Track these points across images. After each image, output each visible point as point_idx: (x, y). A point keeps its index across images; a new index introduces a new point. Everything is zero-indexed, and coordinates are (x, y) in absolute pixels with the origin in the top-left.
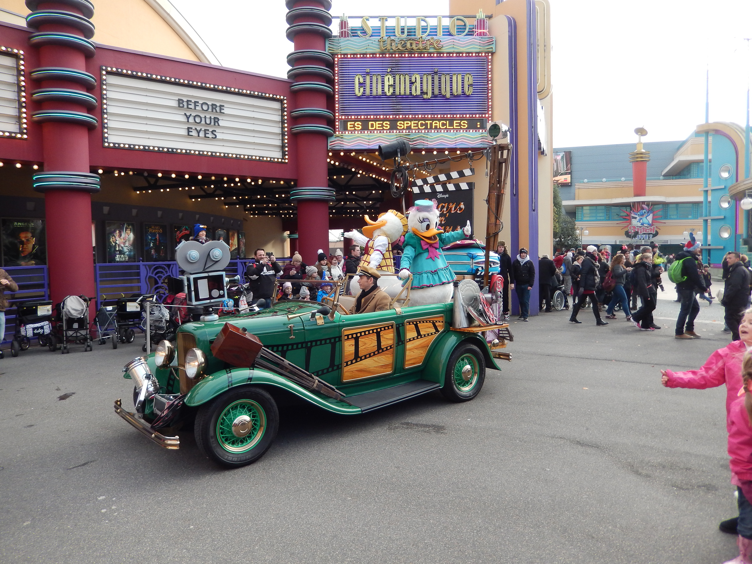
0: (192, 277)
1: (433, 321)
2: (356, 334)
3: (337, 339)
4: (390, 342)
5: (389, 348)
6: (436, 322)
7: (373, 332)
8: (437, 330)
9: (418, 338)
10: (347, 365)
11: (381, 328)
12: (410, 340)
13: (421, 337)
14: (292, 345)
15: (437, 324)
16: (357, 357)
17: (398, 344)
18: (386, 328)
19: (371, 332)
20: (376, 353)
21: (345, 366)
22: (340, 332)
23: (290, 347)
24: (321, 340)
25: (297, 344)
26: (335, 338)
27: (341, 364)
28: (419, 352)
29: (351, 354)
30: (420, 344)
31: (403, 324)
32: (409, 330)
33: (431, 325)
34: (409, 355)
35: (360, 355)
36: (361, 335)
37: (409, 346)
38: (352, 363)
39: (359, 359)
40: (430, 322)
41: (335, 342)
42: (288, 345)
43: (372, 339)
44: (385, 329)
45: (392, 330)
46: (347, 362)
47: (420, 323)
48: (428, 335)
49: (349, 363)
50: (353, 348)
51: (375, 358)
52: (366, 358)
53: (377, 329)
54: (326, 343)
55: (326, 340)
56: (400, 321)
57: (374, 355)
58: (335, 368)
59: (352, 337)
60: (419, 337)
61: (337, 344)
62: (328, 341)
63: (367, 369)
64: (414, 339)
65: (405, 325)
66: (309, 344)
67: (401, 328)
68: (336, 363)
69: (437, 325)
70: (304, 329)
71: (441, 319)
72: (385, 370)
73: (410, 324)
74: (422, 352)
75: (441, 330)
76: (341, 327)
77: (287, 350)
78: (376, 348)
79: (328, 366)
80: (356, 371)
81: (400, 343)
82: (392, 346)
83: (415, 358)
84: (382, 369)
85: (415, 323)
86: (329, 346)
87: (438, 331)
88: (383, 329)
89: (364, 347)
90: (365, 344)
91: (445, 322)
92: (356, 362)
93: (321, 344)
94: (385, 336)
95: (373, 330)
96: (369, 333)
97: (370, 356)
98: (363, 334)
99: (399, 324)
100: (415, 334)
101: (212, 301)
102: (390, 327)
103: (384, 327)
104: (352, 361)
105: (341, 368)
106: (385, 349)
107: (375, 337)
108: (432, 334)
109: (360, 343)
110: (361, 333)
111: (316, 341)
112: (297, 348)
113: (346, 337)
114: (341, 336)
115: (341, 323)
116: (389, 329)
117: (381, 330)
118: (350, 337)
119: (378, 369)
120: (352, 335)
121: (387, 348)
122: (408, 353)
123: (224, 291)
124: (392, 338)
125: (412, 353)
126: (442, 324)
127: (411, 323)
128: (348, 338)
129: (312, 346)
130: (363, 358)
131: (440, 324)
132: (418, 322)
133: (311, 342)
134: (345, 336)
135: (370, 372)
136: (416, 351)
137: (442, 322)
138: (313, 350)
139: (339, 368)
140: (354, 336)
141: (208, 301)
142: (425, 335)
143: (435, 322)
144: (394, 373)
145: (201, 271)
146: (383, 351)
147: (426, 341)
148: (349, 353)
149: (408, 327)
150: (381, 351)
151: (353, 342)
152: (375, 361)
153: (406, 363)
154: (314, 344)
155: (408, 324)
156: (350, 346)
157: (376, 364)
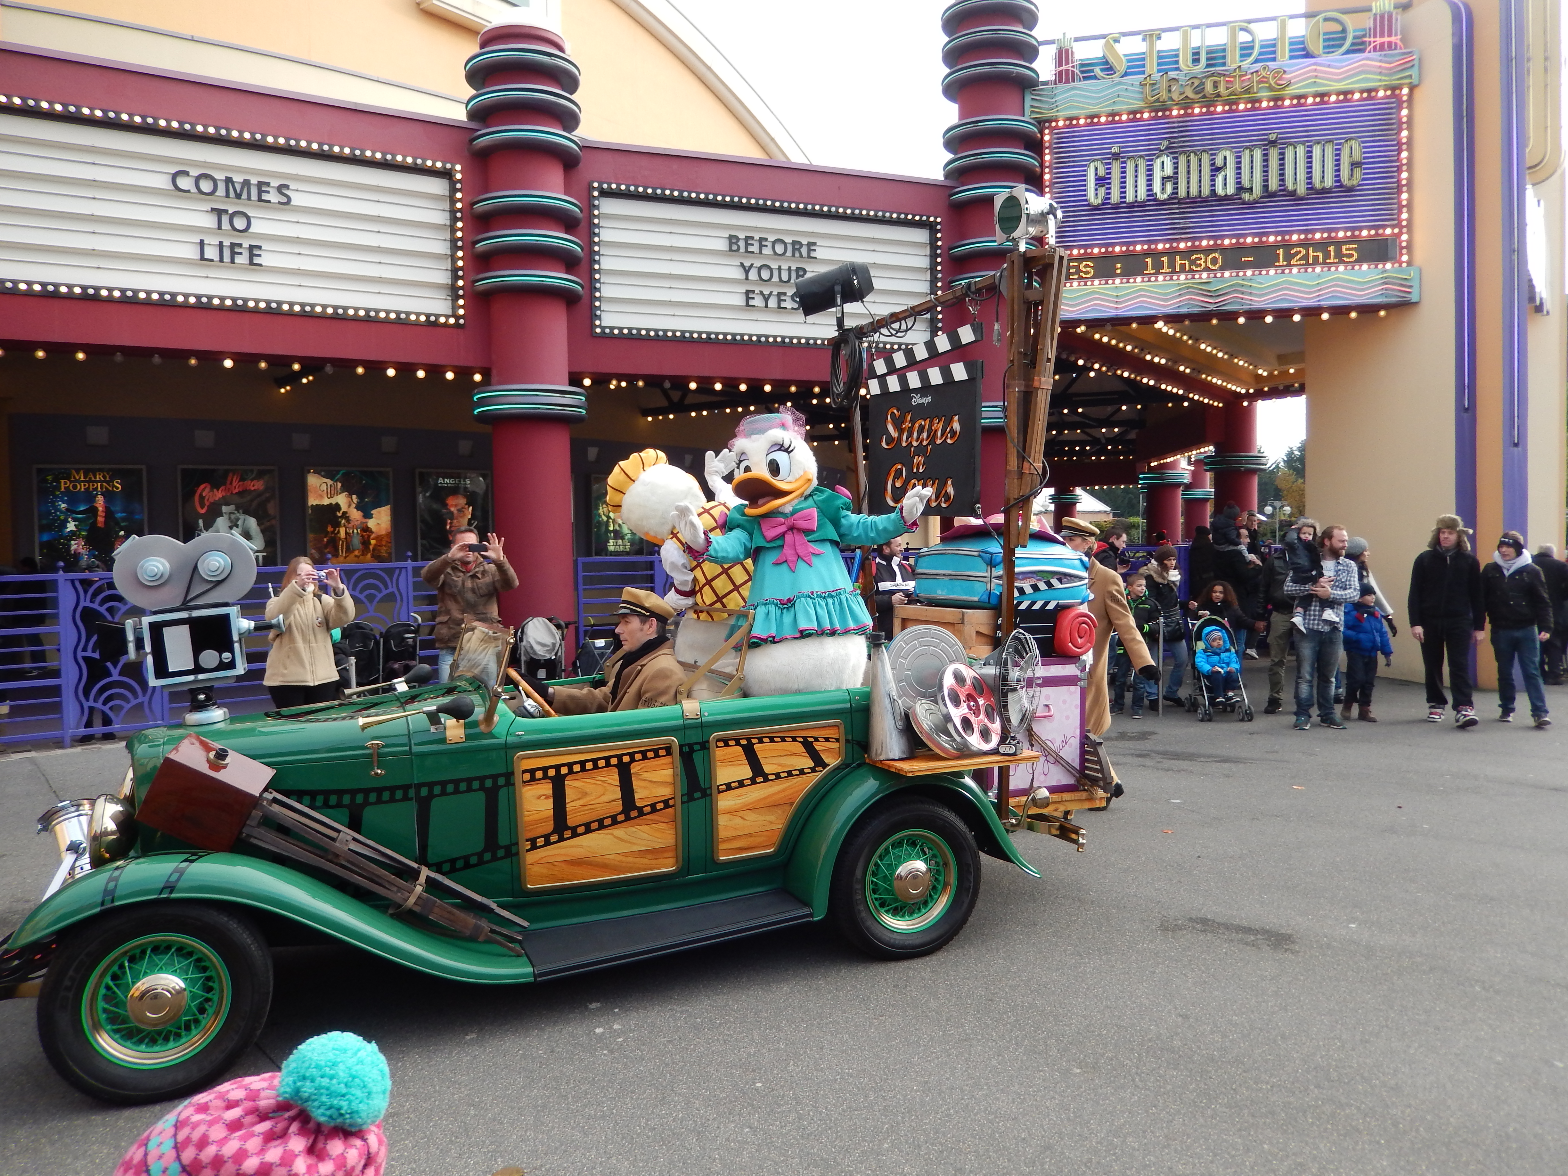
0: (146, 620)
1: (805, 738)
2: (558, 767)
3: (501, 781)
4: (665, 792)
5: (660, 806)
6: (816, 739)
7: (608, 764)
8: (819, 762)
9: (753, 782)
10: (534, 847)
11: (632, 755)
12: (729, 787)
13: (766, 780)
14: (379, 791)
15: (818, 746)
16: (563, 827)
17: (689, 797)
18: (650, 754)
19: (601, 763)
20: (621, 818)
21: (528, 851)
22: (509, 761)
23: (373, 797)
24: (456, 782)
25: (392, 789)
26: (495, 777)
27: (517, 844)
28: (761, 818)
29: (545, 820)
30: (765, 798)
31: (704, 745)
32: (723, 761)
33: (799, 748)
34: (726, 825)
35: (571, 822)
36: (571, 772)
37: (725, 802)
38: (548, 843)
39: (568, 834)
40: (794, 739)
41: (496, 788)
42: (366, 792)
43: (603, 781)
44: (645, 758)
45: (668, 759)
46: (533, 841)
47: (761, 741)
48: (790, 774)
49: (540, 842)
50: (549, 804)
51: (619, 832)
52: (588, 830)
53: (620, 757)
54: (469, 790)
55: (469, 781)
56: (694, 737)
57: (615, 822)
58: (501, 853)
59: (545, 776)
60: (760, 779)
61: (502, 794)
62: (476, 785)
63: (598, 859)
64: (741, 784)
65: (712, 744)
66: (424, 792)
67: (698, 757)
68: (503, 839)
69: (817, 748)
70: (410, 752)
71: (831, 733)
72: (654, 862)
73: (727, 745)
74: (771, 818)
75: (832, 761)
76: (509, 749)
77: (366, 803)
78: (618, 806)
79: (480, 846)
80: (563, 865)
81: (697, 795)
82: (671, 802)
83: (750, 835)
84: (645, 861)
85: (744, 742)
86: (481, 796)
87: (825, 765)
88: (638, 756)
89: (581, 802)
90: (585, 794)
91: (847, 741)
92: (561, 839)
93: (457, 791)
94: (646, 775)
95: (607, 759)
96: (596, 767)
97: (602, 826)
98: (577, 768)
99: (691, 746)
100: (746, 772)
101: (201, 677)
102: (662, 752)
103: (644, 754)
104: (547, 837)
105: (517, 854)
106: (648, 809)
107: (613, 777)
108: (802, 772)
109: (568, 791)
110: (570, 765)
111: (443, 784)
112: (392, 800)
113: (527, 776)
114: (512, 773)
115: (510, 739)
116: (657, 756)
117: (633, 760)
118: (539, 774)
119: (630, 859)
120: (545, 769)
121: (653, 806)
122: (723, 820)
123: (232, 652)
124: (670, 779)
125: (738, 821)
126: (836, 745)
127: (732, 743)
128: (533, 779)
129: (431, 796)
130: (581, 830)
131: (828, 745)
132: (754, 741)
133: (431, 785)
134: (524, 772)
135: (605, 867)
136: (751, 816)
137: (837, 740)
138: (436, 804)
139: (512, 852)
140: (552, 773)
141: (191, 678)
142: (778, 776)
143: (810, 739)
144: (685, 871)
145: (178, 604)
146: (641, 813)
147: (783, 790)
148: (537, 817)
149: (720, 753)
150: (634, 814)
151: (547, 788)
152: (617, 838)
153: (722, 847)
154: (437, 790)
155: (721, 744)
156: (539, 798)
157: (625, 848)
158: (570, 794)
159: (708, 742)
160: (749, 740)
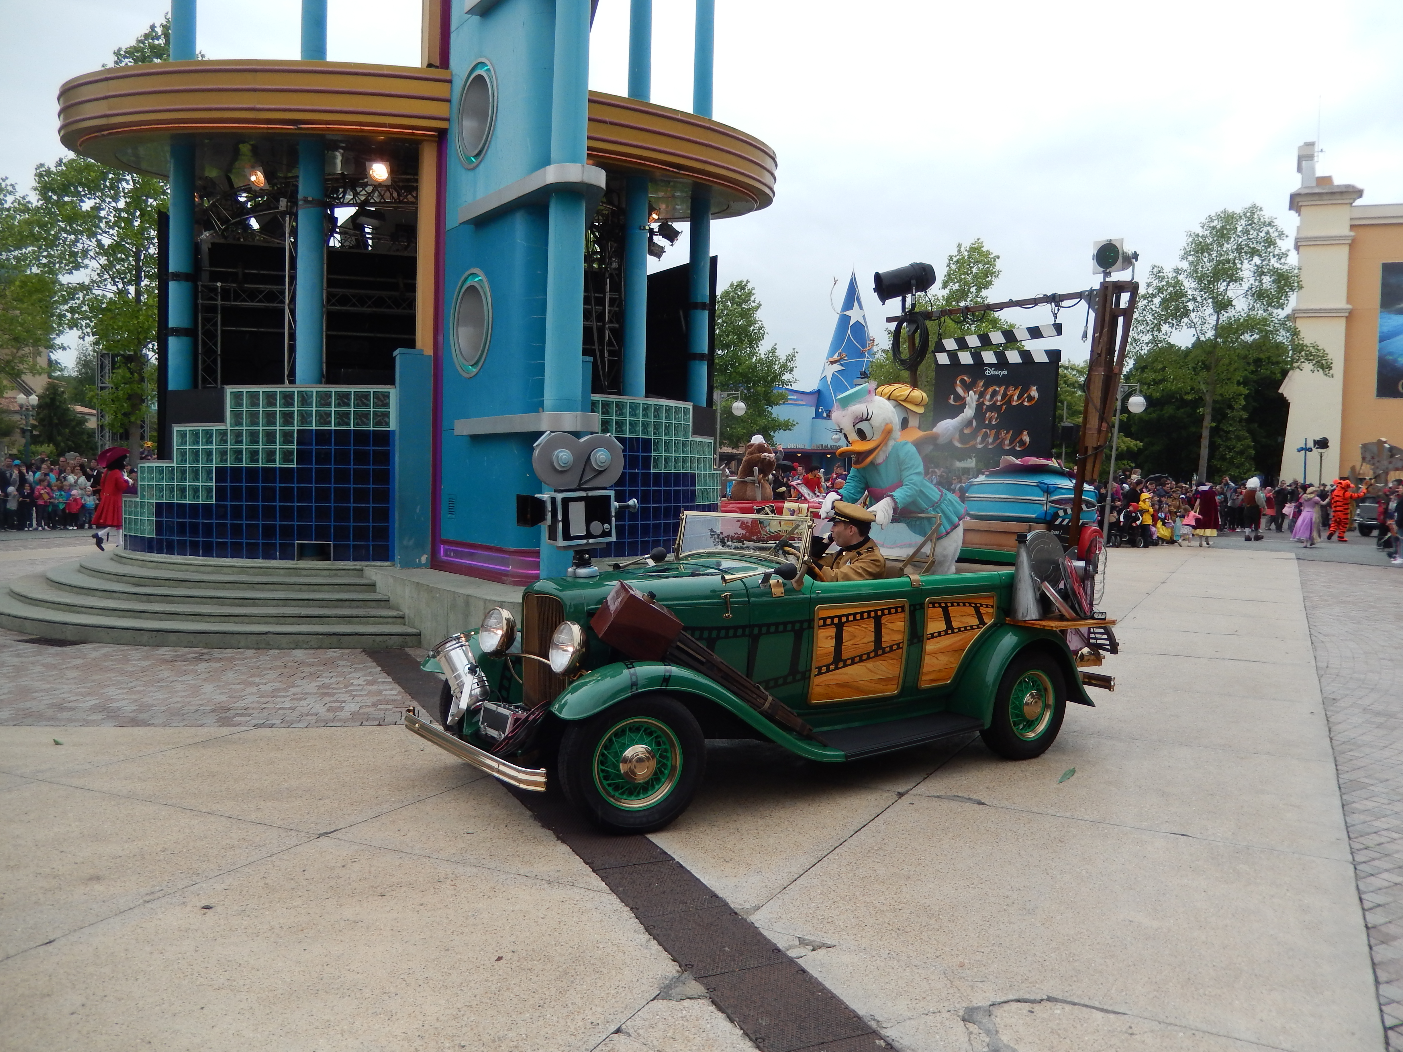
0: (560, 496)
1: (976, 604)
2: (840, 617)
3: (806, 625)
4: (898, 637)
5: (895, 647)
6: (982, 605)
7: (869, 617)
8: (982, 622)
9: (946, 634)
10: (820, 673)
11: (883, 610)
12: (933, 636)
13: (953, 632)
14: (727, 629)
15: (983, 610)
16: (838, 660)
17: (911, 643)
18: (893, 611)
19: (866, 615)
20: (872, 655)
21: (816, 676)
22: (811, 611)
23: (723, 633)
24: (777, 625)
25: (736, 628)
26: (801, 622)
27: (810, 670)
28: (947, 659)
29: (828, 654)
30: (951, 645)
31: (922, 606)
32: (931, 618)
33: (971, 610)
34: (927, 663)
35: (844, 657)
36: (848, 621)
37: (930, 646)
38: (828, 671)
39: (841, 665)
40: (970, 605)
41: (802, 630)
42: (719, 629)
43: (866, 628)
44: (890, 613)
45: (902, 615)
46: (819, 668)
47: (952, 605)
48: (966, 628)
49: (824, 669)
50: (832, 643)
51: (870, 665)
52: (853, 663)
53: (876, 611)
54: (785, 630)
55: (785, 624)
56: (917, 600)
57: (869, 658)
58: (798, 677)
59: (832, 623)
60: (950, 632)
61: (805, 634)
62: (789, 627)
63: (855, 684)
64: (939, 634)
65: (926, 606)
66: (756, 630)
67: (918, 614)
68: (801, 668)
70: (749, 602)
71: (990, 602)
72: (885, 687)
73: (934, 607)
74: (952, 659)
75: (989, 622)
76: (812, 602)
77: (718, 637)
78: (872, 646)
79: (786, 671)
80: (833, 687)
81: (915, 641)
82: (901, 645)
83: (938, 671)
84: (880, 687)
85: (943, 605)
86: (791, 637)
87: (984, 624)
88: (886, 612)
89: (851, 642)
90: (854, 637)
91: (998, 608)
92: (837, 668)
93: (777, 631)
94: (890, 625)
95: (869, 612)
96: (862, 618)
97: (861, 660)
98: (851, 618)
99: (915, 605)
100: (942, 626)
101: (591, 541)
102: (900, 610)
103: (889, 609)
104: (828, 666)
105: (809, 677)
106: (888, 649)
107: (871, 626)
108: (972, 628)
109: (845, 634)
110: (847, 616)
111: (769, 626)
112: (735, 636)
113: (821, 622)
114: (813, 620)
115: (813, 596)
116: (897, 612)
117: (883, 614)
118: (829, 621)
119: (872, 685)
120: (832, 618)
121: (891, 647)
122: (927, 660)
123: (610, 525)
124: (902, 629)
125: (935, 661)
126: (990, 610)
127: (937, 605)
128: (825, 625)
129: (760, 634)
130: (849, 662)
131: (987, 610)
132: (949, 604)
133: (760, 626)
134: (820, 619)
135: (859, 690)
136: (941, 658)
137: (993, 607)
138: (762, 640)
139: (806, 677)
140: (836, 620)
141: (585, 541)
142: (959, 629)
143: (978, 605)
144: (900, 694)
145: (574, 487)
146: (884, 653)
147: (961, 640)
148: (824, 651)
149: (930, 612)
150: (880, 652)
151: (832, 632)
152: (868, 669)
153: (924, 678)
154: (764, 630)
155: (931, 606)
156: (827, 638)
157: (871, 677)
158: (846, 636)
159: (924, 603)
160: (946, 603)
